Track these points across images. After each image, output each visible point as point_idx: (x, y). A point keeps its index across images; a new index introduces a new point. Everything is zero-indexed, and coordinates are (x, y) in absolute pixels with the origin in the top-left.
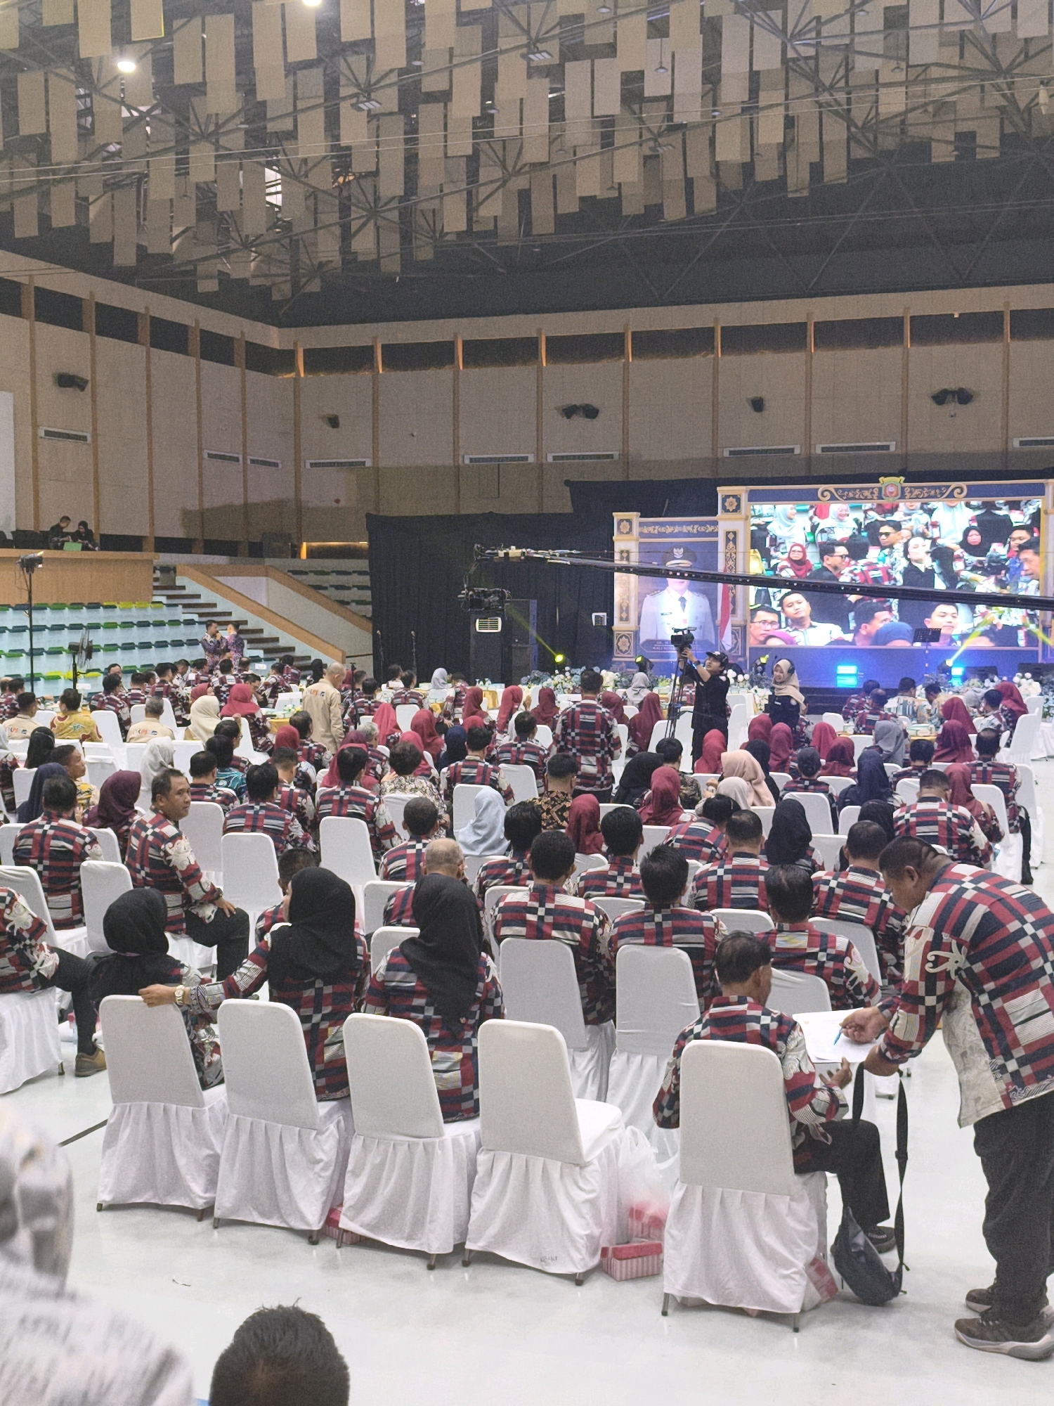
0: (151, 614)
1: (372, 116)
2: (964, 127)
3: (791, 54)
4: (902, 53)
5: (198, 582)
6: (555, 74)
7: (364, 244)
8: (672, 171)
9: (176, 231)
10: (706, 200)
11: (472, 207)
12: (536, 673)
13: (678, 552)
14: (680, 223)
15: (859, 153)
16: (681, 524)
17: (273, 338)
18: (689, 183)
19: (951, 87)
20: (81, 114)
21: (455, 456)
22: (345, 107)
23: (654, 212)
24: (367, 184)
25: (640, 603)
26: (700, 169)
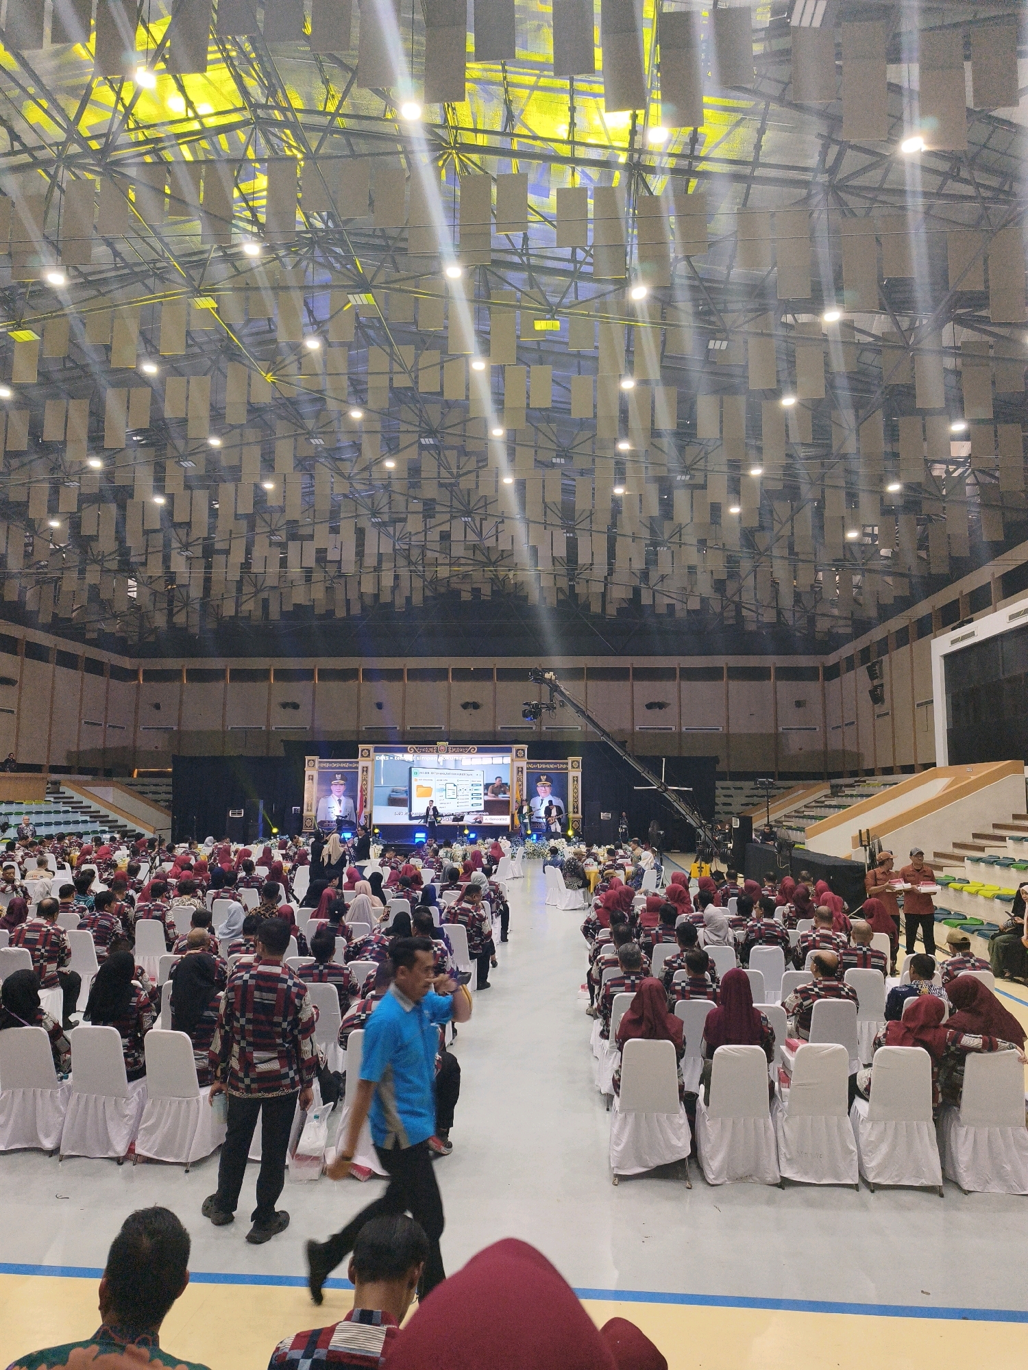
0: (44, 808)
1: (188, 558)
2: (475, 586)
3: (397, 547)
4: (448, 551)
5: (72, 789)
6: (283, 546)
7: (180, 619)
8: (340, 595)
9: (75, 607)
10: (356, 610)
11: (238, 605)
12: (261, 838)
13: (338, 777)
14: (343, 619)
15: (428, 593)
16: (340, 762)
17: (127, 663)
18: (348, 601)
19: (471, 568)
20: (26, 545)
21: (223, 726)
22: (174, 553)
23: (330, 613)
24: (183, 591)
25: (318, 802)
26: (353, 595)
